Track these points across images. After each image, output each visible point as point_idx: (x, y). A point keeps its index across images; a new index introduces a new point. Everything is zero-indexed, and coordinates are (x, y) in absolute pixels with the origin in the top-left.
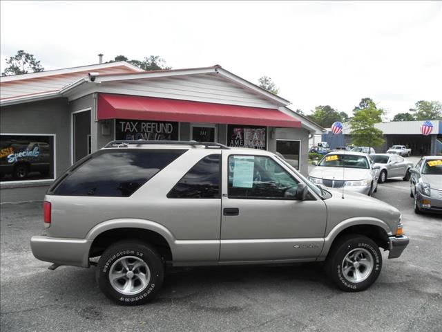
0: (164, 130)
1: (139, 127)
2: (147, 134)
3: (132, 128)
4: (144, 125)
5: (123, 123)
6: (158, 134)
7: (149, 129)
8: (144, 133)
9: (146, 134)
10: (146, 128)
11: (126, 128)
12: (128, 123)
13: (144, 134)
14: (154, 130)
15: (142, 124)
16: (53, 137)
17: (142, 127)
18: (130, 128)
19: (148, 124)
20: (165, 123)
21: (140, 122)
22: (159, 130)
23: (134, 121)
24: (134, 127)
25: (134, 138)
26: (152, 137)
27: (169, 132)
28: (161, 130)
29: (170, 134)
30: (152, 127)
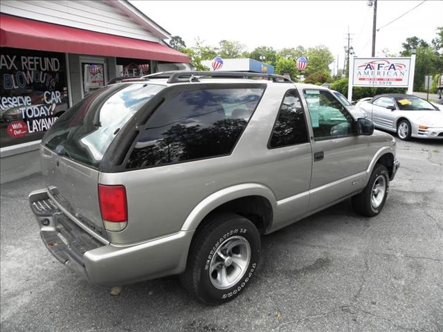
0: (49, 67)
1: (18, 62)
2: (30, 72)
3: (9, 63)
4: (24, 60)
6: (44, 72)
7: (32, 66)
8: (25, 71)
9: (28, 72)
10: (27, 64)
11: (2, 64)
12: (3, 56)
13: (26, 73)
14: (38, 66)
15: (22, 57)
17: (23, 63)
18: (6, 64)
19: (29, 58)
20: (49, 55)
22: (44, 67)
24: (12, 63)
25: (15, 77)
26: (37, 77)
27: (56, 70)
28: (47, 68)
29: (57, 72)
30: (36, 63)
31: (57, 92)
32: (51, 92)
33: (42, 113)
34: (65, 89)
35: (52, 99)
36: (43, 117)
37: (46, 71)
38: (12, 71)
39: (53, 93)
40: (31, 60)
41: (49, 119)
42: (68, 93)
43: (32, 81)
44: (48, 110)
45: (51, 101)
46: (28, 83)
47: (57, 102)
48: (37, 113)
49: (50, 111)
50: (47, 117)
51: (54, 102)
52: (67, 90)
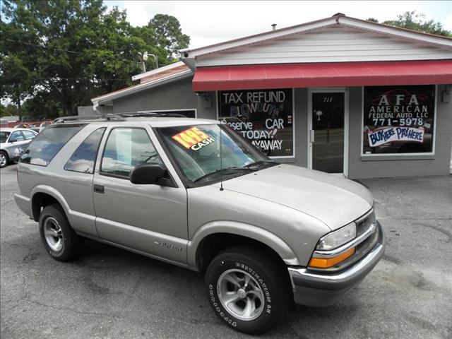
0: (274, 99)
1: (244, 98)
2: (254, 104)
3: (236, 98)
4: (250, 95)
5: (226, 95)
6: (267, 104)
7: (257, 99)
8: (250, 103)
9: (252, 105)
10: (252, 98)
11: (230, 100)
12: (232, 94)
13: (250, 105)
14: (262, 99)
15: (248, 94)
16: (194, 111)
17: (248, 97)
18: (234, 100)
19: (254, 93)
20: (275, 91)
21: (245, 92)
22: (268, 99)
23: (239, 92)
24: (239, 98)
25: (240, 110)
26: (260, 107)
27: (280, 101)
28: (271, 99)
29: (282, 103)
30: (260, 96)
31: (279, 120)
32: (273, 120)
33: (261, 136)
34: (289, 117)
35: (274, 125)
36: (263, 139)
37: (269, 103)
38: (239, 104)
39: (275, 120)
40: (256, 95)
41: (269, 142)
42: (292, 121)
43: (255, 111)
44: (269, 134)
45: (272, 127)
46: (251, 112)
47: (279, 127)
48: (257, 135)
49: (271, 136)
50: (267, 140)
51: (276, 127)
52: (292, 118)
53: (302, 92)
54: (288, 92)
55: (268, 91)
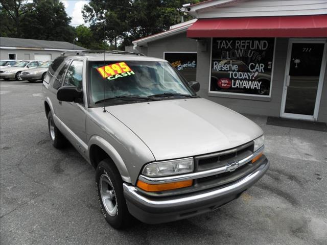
0: (258, 47)
1: (233, 44)
2: (241, 50)
3: (227, 45)
4: (238, 43)
5: (219, 41)
6: (252, 50)
7: (243, 46)
8: (237, 49)
9: (239, 51)
10: (240, 45)
11: (222, 46)
12: (224, 41)
13: (238, 51)
14: (248, 46)
15: (237, 41)
17: (237, 44)
18: (225, 46)
19: (242, 41)
20: (259, 39)
21: (234, 39)
22: (253, 47)
23: (229, 39)
24: (229, 45)
25: (229, 54)
26: (246, 53)
27: (263, 49)
28: (255, 47)
29: (264, 50)
30: (246, 44)
31: (261, 65)
32: (256, 64)
33: (244, 77)
34: (270, 63)
35: (256, 68)
36: (245, 79)
37: (254, 50)
38: (229, 50)
39: (257, 65)
40: (243, 43)
41: (250, 82)
42: (271, 66)
43: (241, 56)
44: (251, 76)
45: (254, 70)
46: (238, 56)
47: (260, 71)
48: (241, 76)
49: (253, 76)
50: (249, 81)
51: (257, 70)
52: (272, 64)
53: (284, 41)
54: (271, 41)
55: (253, 39)
